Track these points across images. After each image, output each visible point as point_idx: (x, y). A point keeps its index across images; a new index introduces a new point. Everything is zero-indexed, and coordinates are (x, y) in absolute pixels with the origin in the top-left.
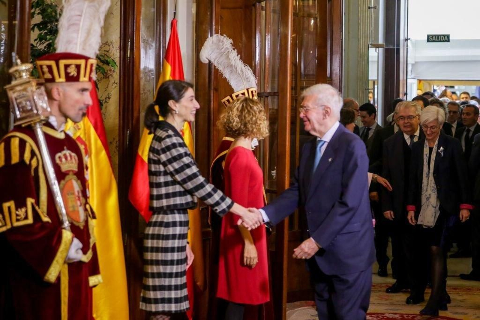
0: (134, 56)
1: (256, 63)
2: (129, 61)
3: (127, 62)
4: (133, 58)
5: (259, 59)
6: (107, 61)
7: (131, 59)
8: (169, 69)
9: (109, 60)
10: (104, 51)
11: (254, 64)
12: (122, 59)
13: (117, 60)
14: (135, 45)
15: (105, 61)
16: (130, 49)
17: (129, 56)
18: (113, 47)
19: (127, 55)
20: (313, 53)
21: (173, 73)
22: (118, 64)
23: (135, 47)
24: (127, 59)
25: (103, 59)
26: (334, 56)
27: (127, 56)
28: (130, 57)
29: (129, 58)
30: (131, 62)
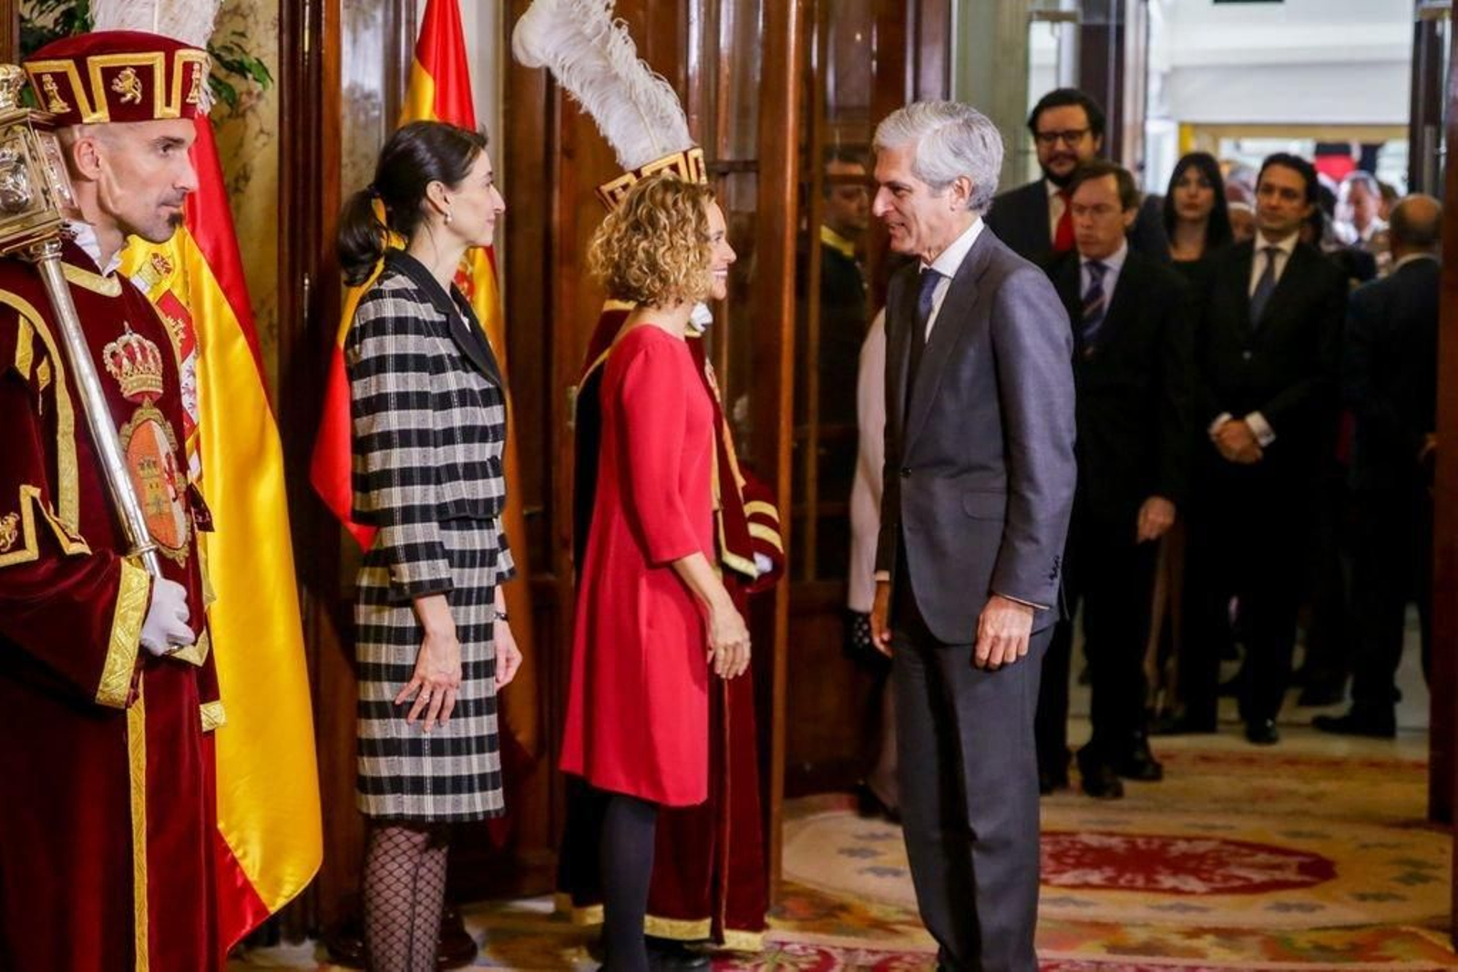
0: (321, 49)
1: (691, 72)
2: (306, 63)
3: (300, 68)
4: (319, 55)
5: (699, 57)
6: (241, 64)
7: (314, 57)
8: (428, 89)
9: (246, 61)
10: (234, 33)
11: (682, 76)
12: (285, 60)
13: (272, 63)
14: (323, 15)
15: (236, 65)
16: (310, 28)
17: (306, 49)
18: (257, 23)
19: (301, 45)
20: (866, 39)
21: (441, 102)
22: (274, 73)
23: (323, 22)
24: (301, 59)
25: (228, 58)
26: (925, 52)
27: (301, 51)
28: (309, 53)
29: (306, 57)
30: (314, 68)
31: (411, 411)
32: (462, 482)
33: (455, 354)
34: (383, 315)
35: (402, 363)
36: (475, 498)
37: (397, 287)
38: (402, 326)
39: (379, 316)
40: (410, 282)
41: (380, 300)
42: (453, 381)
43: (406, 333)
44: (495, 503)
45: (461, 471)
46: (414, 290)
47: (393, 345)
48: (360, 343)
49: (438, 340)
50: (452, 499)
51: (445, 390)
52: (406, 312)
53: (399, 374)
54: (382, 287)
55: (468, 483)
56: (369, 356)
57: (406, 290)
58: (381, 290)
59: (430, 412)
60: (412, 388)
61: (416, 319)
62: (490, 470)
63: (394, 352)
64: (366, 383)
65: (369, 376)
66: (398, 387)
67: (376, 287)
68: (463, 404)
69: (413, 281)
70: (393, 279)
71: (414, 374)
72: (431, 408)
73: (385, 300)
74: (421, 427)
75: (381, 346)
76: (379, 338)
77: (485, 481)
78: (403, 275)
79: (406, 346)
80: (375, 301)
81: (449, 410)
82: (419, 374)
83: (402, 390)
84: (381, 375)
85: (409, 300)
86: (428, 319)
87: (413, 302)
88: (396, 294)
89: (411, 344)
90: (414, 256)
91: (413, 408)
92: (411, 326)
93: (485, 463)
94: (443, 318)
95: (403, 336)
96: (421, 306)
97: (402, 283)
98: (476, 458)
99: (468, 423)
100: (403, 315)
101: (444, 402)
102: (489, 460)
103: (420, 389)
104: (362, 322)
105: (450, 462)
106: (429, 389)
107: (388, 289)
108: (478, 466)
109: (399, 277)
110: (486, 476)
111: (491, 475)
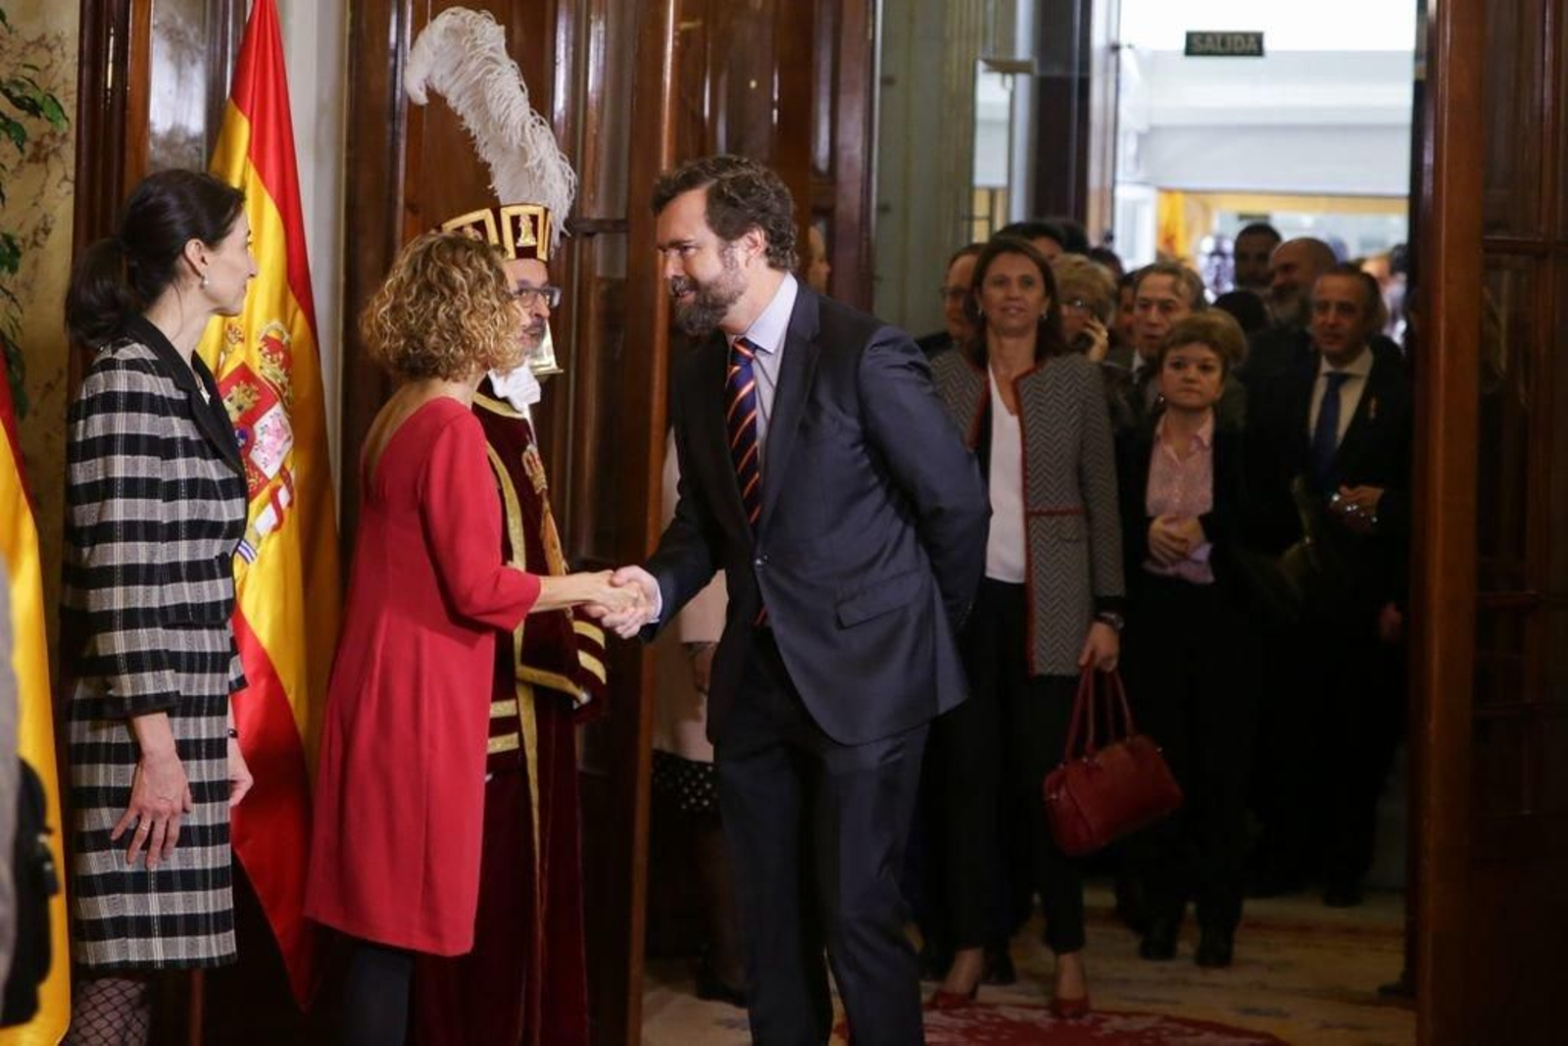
0: (126, 81)
2: (109, 101)
3: (102, 106)
4: (124, 92)
6: (33, 101)
7: (115, 97)
9: (42, 99)
12: (84, 96)
13: (69, 102)
14: (130, 48)
16: (113, 61)
17: (109, 85)
19: (103, 79)
22: (71, 113)
23: (131, 56)
24: (103, 97)
27: (103, 87)
28: (112, 90)
29: (109, 93)
30: (117, 107)
31: (139, 500)
32: (185, 585)
33: (193, 437)
34: (115, 389)
35: (134, 445)
36: (201, 602)
37: (133, 356)
38: (135, 402)
39: (108, 390)
40: (149, 352)
41: (113, 372)
42: (182, 468)
43: (140, 411)
44: (222, 608)
45: (183, 572)
46: (153, 361)
47: (122, 423)
48: (86, 418)
49: (175, 420)
50: (173, 603)
51: (173, 478)
52: (141, 386)
53: (128, 457)
54: (114, 356)
55: (192, 584)
56: (96, 435)
57: (143, 360)
58: (115, 359)
59: (159, 502)
60: (142, 474)
61: (151, 395)
62: (218, 570)
63: (124, 432)
64: (90, 465)
65: (95, 457)
66: (126, 470)
67: (110, 356)
68: (191, 496)
69: (153, 351)
70: (129, 347)
71: (145, 457)
72: (159, 498)
73: (118, 371)
74: (149, 519)
75: (109, 424)
76: (109, 414)
77: (212, 582)
78: (141, 343)
79: (139, 425)
80: (106, 372)
81: (176, 502)
82: (150, 458)
83: (130, 475)
84: (108, 457)
85: (145, 372)
86: (165, 395)
87: (150, 376)
88: (132, 365)
89: (145, 424)
90: (154, 323)
91: (142, 497)
92: (145, 402)
93: (212, 560)
94: (182, 396)
95: (136, 414)
96: (159, 379)
97: (140, 353)
98: (202, 556)
99: (195, 517)
100: (137, 390)
101: (171, 491)
102: (216, 557)
103: (150, 476)
104: (90, 395)
105: (173, 560)
106: (160, 476)
107: (122, 359)
108: (203, 566)
109: (136, 345)
110: (212, 576)
111: (219, 575)
